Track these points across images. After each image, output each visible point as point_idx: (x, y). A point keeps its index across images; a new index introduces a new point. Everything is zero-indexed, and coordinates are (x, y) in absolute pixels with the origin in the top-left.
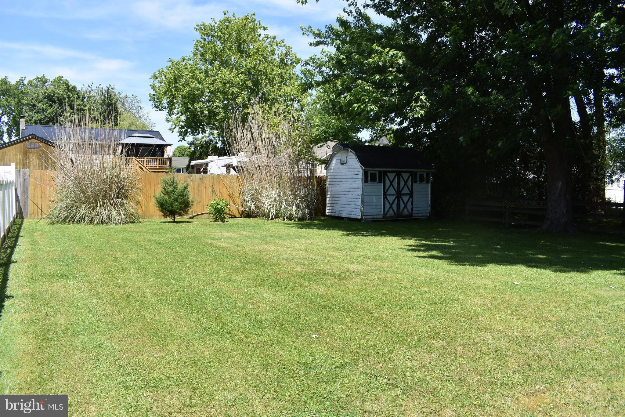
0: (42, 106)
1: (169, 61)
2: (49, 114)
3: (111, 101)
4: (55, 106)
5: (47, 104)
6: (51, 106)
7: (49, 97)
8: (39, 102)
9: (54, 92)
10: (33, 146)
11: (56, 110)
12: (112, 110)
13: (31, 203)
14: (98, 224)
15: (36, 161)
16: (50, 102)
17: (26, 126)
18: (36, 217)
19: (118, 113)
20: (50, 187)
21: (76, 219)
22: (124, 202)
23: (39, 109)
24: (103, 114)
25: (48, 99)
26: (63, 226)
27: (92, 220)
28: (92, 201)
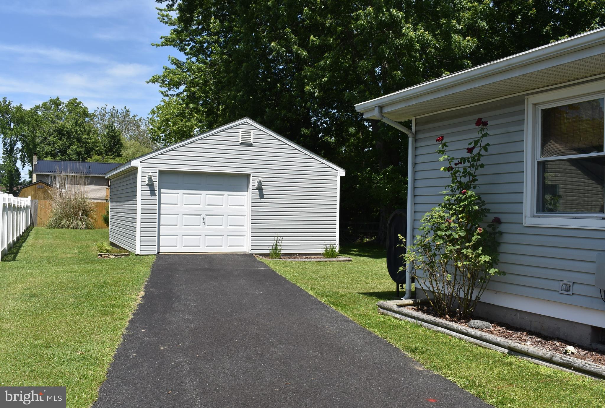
0: (53, 139)
1: (162, 101)
2: (59, 146)
3: (115, 134)
4: (64, 139)
5: (57, 137)
6: (60, 139)
7: (59, 130)
8: (50, 135)
9: (64, 126)
10: (40, 187)
11: (65, 142)
12: (116, 142)
13: (38, 218)
14: (71, 228)
15: (42, 195)
16: (60, 135)
17: (38, 161)
18: (41, 226)
19: (121, 144)
20: (49, 210)
21: (60, 226)
22: (86, 218)
23: (50, 142)
24: (107, 145)
25: (58, 133)
26: (54, 229)
27: (69, 226)
28: (68, 217)
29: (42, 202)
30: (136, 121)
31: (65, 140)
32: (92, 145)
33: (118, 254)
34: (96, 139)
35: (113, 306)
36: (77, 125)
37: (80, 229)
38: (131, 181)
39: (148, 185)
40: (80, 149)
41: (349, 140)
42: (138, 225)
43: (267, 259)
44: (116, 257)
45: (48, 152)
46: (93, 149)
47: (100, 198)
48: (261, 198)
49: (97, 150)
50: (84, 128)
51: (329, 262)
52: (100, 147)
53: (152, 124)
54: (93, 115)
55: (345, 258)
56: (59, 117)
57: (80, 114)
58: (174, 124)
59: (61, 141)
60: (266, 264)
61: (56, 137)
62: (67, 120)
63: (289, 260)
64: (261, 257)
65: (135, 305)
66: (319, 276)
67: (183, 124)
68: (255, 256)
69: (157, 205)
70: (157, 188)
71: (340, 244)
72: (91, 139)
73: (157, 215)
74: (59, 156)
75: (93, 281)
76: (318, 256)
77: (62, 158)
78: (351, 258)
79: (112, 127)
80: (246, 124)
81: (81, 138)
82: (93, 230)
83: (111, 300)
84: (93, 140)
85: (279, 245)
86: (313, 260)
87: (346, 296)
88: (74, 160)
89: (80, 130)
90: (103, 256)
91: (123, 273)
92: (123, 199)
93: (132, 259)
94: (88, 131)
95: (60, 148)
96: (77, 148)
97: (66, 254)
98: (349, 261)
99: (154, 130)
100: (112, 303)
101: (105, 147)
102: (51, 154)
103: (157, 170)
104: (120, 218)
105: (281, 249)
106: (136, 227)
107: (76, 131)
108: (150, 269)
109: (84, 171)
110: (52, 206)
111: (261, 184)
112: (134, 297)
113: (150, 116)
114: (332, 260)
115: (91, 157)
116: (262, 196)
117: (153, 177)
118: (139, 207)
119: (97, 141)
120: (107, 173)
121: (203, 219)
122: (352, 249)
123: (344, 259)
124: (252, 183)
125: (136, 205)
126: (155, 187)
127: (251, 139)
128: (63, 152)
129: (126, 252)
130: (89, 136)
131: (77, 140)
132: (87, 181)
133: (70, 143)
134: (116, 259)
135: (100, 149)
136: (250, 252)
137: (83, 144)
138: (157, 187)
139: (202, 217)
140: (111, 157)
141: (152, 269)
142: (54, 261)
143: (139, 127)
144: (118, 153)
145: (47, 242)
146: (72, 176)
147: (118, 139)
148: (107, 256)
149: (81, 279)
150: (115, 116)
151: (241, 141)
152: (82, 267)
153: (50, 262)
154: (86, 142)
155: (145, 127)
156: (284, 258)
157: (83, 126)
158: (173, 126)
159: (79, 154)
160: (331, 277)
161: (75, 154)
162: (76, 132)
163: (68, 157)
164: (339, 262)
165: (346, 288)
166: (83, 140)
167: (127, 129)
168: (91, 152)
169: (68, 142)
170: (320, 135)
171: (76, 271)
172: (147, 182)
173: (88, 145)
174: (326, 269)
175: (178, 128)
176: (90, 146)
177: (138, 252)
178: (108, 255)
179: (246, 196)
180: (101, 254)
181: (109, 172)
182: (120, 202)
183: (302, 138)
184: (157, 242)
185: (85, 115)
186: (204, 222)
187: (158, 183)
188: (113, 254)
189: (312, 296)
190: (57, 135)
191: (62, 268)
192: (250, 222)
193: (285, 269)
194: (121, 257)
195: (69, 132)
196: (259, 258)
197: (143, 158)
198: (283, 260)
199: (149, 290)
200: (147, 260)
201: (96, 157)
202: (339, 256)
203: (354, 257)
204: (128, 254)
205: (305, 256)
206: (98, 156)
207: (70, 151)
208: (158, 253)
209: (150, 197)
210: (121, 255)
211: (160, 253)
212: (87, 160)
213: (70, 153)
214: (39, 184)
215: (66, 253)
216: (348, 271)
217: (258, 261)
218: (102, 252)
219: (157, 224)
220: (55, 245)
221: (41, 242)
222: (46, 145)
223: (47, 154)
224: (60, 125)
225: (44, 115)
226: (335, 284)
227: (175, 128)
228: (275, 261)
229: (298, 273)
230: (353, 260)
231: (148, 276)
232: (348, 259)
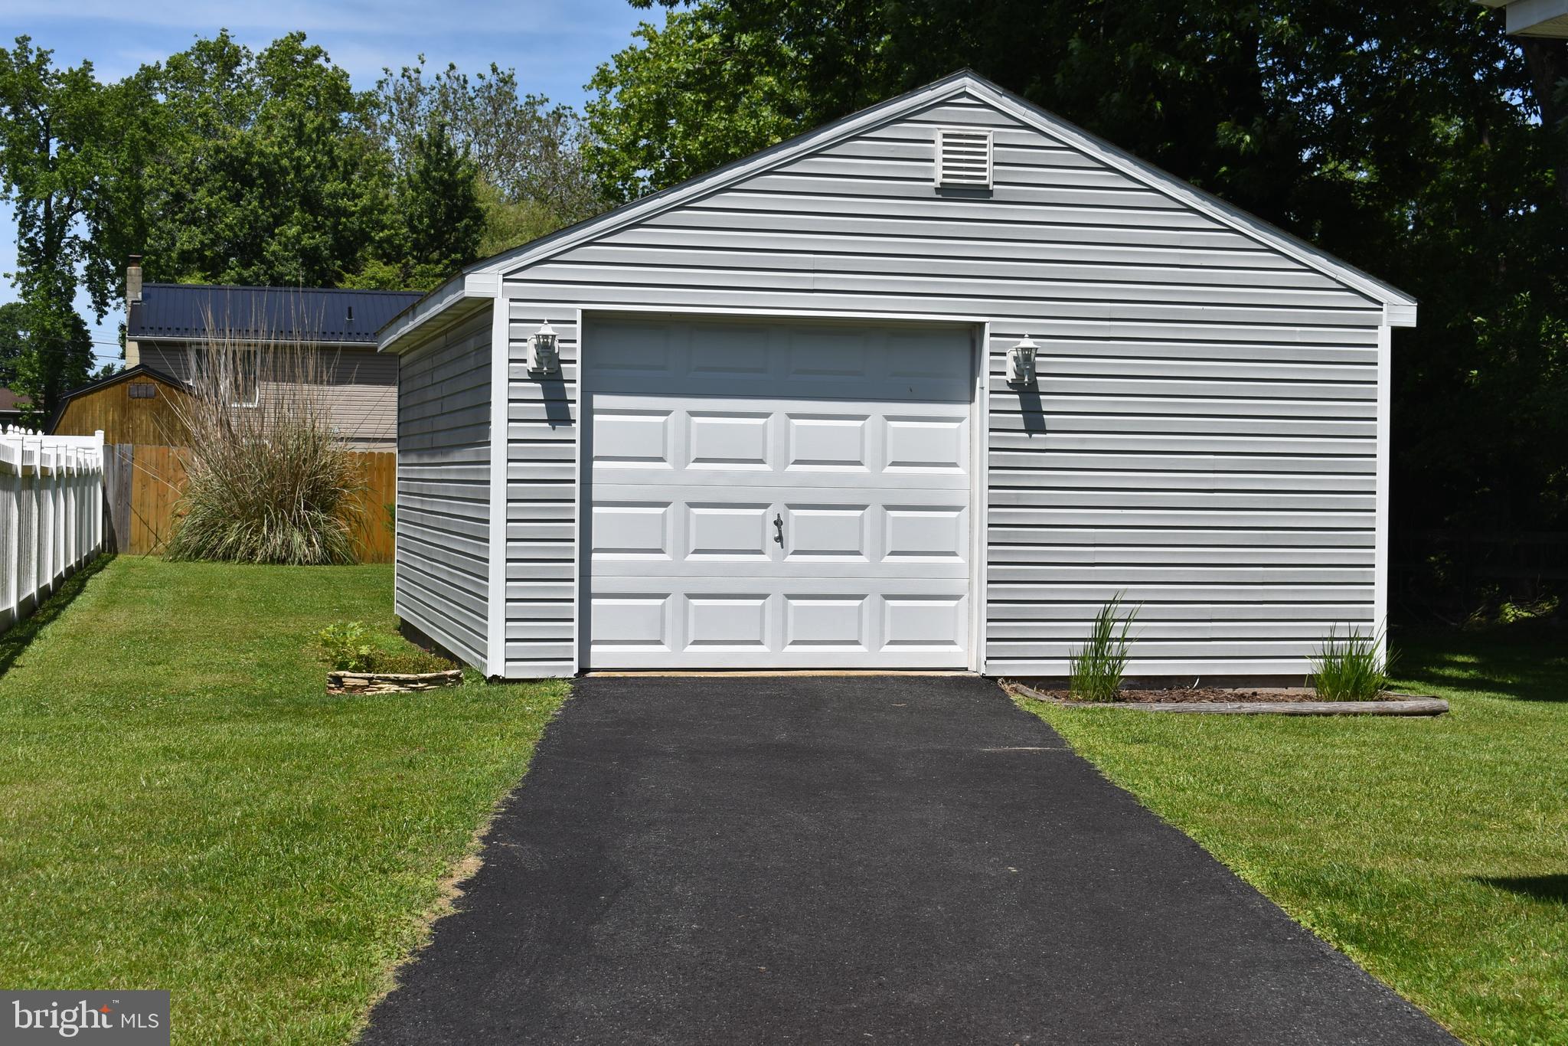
0: (208, 200)
2: (230, 227)
3: (451, 174)
4: (252, 202)
5: (224, 193)
6: (236, 198)
7: (231, 163)
8: (199, 182)
9: (250, 144)
10: (142, 392)
11: (254, 212)
12: (455, 205)
13: (134, 519)
14: (264, 562)
15: (148, 426)
16: (234, 182)
17: (147, 290)
18: (145, 550)
19: (478, 217)
20: (175, 484)
21: (220, 551)
22: (322, 516)
23: (199, 210)
24: (420, 218)
25: (228, 173)
26: (192, 565)
27: (253, 552)
28: (253, 513)
29: (150, 452)
30: (539, 120)
31: (255, 203)
32: (362, 222)
33: (412, 676)
34: (375, 197)
35: (322, 928)
36: (299, 144)
37: (300, 563)
38: (471, 363)
39: (535, 376)
40: (313, 238)
41: (1434, 171)
42: (497, 550)
43: (1060, 704)
44: (403, 690)
45: (188, 252)
46: (364, 237)
47: (380, 436)
48: (1029, 430)
49: (382, 241)
50: (330, 153)
51: (1342, 720)
52: (392, 228)
53: (600, 132)
54: (369, 102)
55: (1415, 698)
56: (235, 113)
57: (318, 97)
58: (690, 127)
59: (239, 205)
60: (1049, 728)
61: (220, 189)
62: (268, 122)
63: (1157, 707)
64: (1031, 692)
65: (419, 926)
66: (1292, 790)
67: (726, 128)
68: (1006, 687)
69: (577, 465)
70: (574, 391)
71: (1391, 634)
72: (356, 196)
73: (577, 505)
74: (233, 269)
75: (273, 799)
76: (1291, 691)
77: (246, 274)
78: (1444, 702)
79: (439, 146)
80: (965, 100)
81: (317, 192)
82: (351, 568)
83: (323, 895)
84: (365, 201)
85: (1117, 640)
86: (1265, 706)
87: (1421, 894)
88: (289, 284)
89: (314, 159)
90: (349, 682)
91: (411, 764)
92: (441, 439)
93: (469, 699)
94: (346, 164)
95: (236, 236)
96: (304, 233)
97: (205, 672)
98: (1434, 713)
99: (608, 153)
100: (321, 911)
101: (413, 229)
102: (202, 258)
103: (574, 311)
104: (431, 520)
105: (1121, 658)
106: (487, 561)
107: (299, 164)
108: (531, 745)
109: (312, 325)
110: (188, 470)
111: (1033, 365)
112: (427, 883)
113: (594, 96)
114: (1354, 709)
115: (356, 271)
116: (1034, 421)
117: (556, 344)
118: (498, 472)
119: (381, 203)
120: (384, 328)
121: (778, 523)
122: (1447, 657)
123: (1409, 705)
124: (991, 362)
125: (488, 462)
126: (566, 385)
127: (984, 170)
128: (249, 250)
129: (447, 669)
130: (349, 184)
131: (301, 203)
132: (328, 368)
133: (273, 215)
134: (402, 696)
135: (392, 236)
136: (983, 671)
137: (326, 218)
138: (578, 386)
139: (771, 515)
140: (439, 268)
141: (542, 745)
142: (144, 706)
143: (554, 146)
144: (464, 252)
145: (147, 617)
146: (269, 346)
147: (464, 196)
148: (366, 682)
149: (223, 790)
150: (456, 103)
151: (939, 179)
152: (253, 732)
153: (127, 709)
154: (338, 209)
155: (577, 145)
156: (1137, 700)
157: (324, 144)
158: (686, 136)
159: (310, 258)
160: (1348, 792)
161: (294, 257)
162: (298, 168)
163: (266, 273)
164: (1389, 720)
165: (1419, 855)
166: (327, 202)
167: (506, 153)
168: (356, 251)
169: (267, 209)
170: (1306, 155)
171: (219, 753)
172: (532, 364)
173: (344, 220)
174: (1328, 751)
175: (704, 145)
176: (355, 223)
177: (495, 667)
178: (370, 679)
179: (966, 422)
180: (341, 673)
181: (392, 322)
182: (434, 450)
183: (1224, 169)
184: (575, 624)
185: (339, 103)
186: (779, 539)
187: (578, 366)
188: (392, 676)
189: (1253, 890)
190: (225, 184)
191: (167, 737)
192: (982, 534)
193: (1135, 749)
194: (423, 689)
195: (270, 170)
196: (1023, 700)
197: (515, 259)
198: (1132, 706)
199: (506, 850)
200: (528, 704)
201: (376, 269)
202: (1390, 688)
203: (1457, 695)
204: (452, 676)
205: (1230, 691)
206: (386, 264)
207: (275, 247)
208: (584, 670)
209: (544, 430)
210: (423, 680)
211: (590, 670)
212: (342, 280)
213: (274, 253)
214: (137, 380)
215: (207, 667)
216: (1431, 766)
217: (1017, 710)
218: (343, 666)
219: (576, 545)
220: (174, 631)
221: (119, 619)
222: (182, 222)
223: (186, 257)
224: (235, 142)
225: (175, 105)
226: (1367, 829)
227: (693, 146)
228: (1094, 712)
229: (1192, 772)
230: (1454, 708)
231: (516, 782)
232: (1427, 704)
